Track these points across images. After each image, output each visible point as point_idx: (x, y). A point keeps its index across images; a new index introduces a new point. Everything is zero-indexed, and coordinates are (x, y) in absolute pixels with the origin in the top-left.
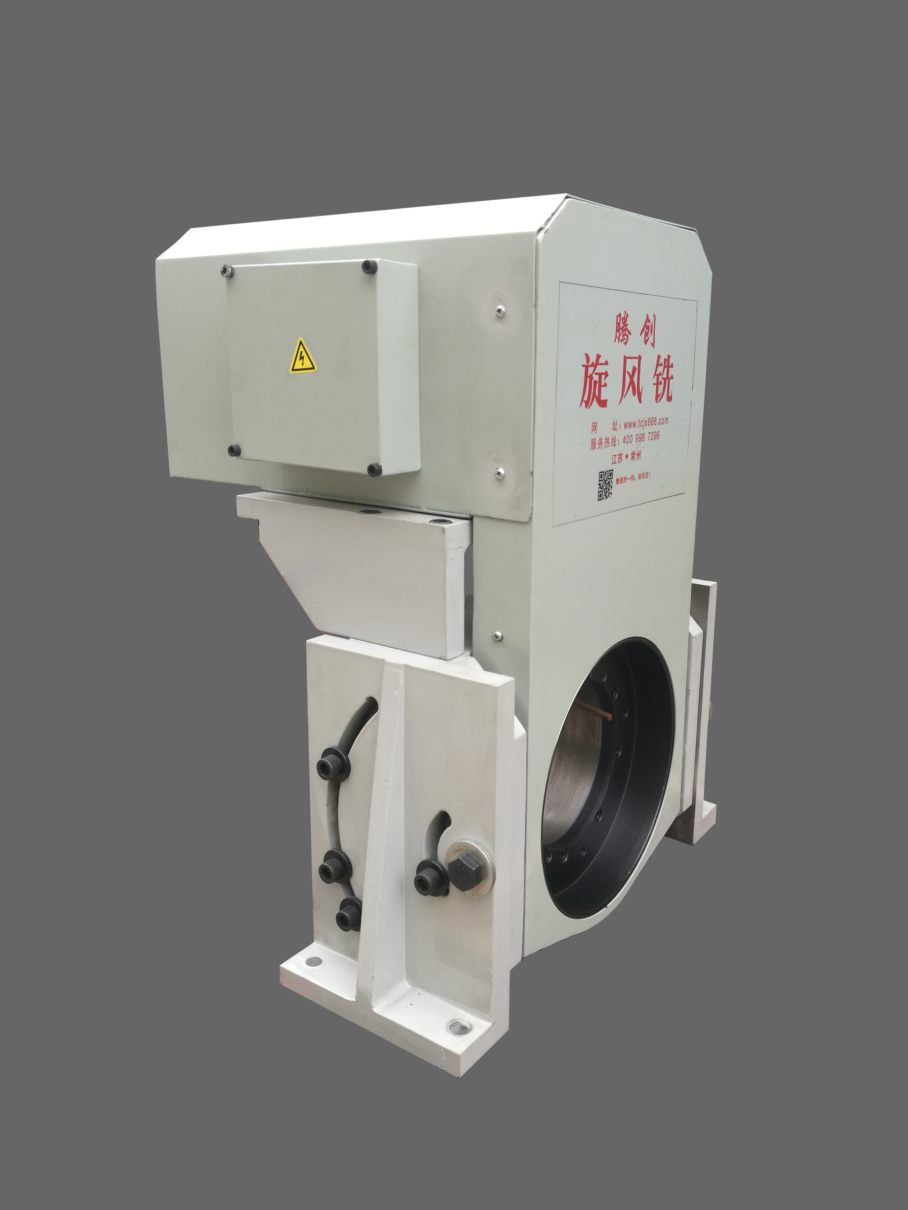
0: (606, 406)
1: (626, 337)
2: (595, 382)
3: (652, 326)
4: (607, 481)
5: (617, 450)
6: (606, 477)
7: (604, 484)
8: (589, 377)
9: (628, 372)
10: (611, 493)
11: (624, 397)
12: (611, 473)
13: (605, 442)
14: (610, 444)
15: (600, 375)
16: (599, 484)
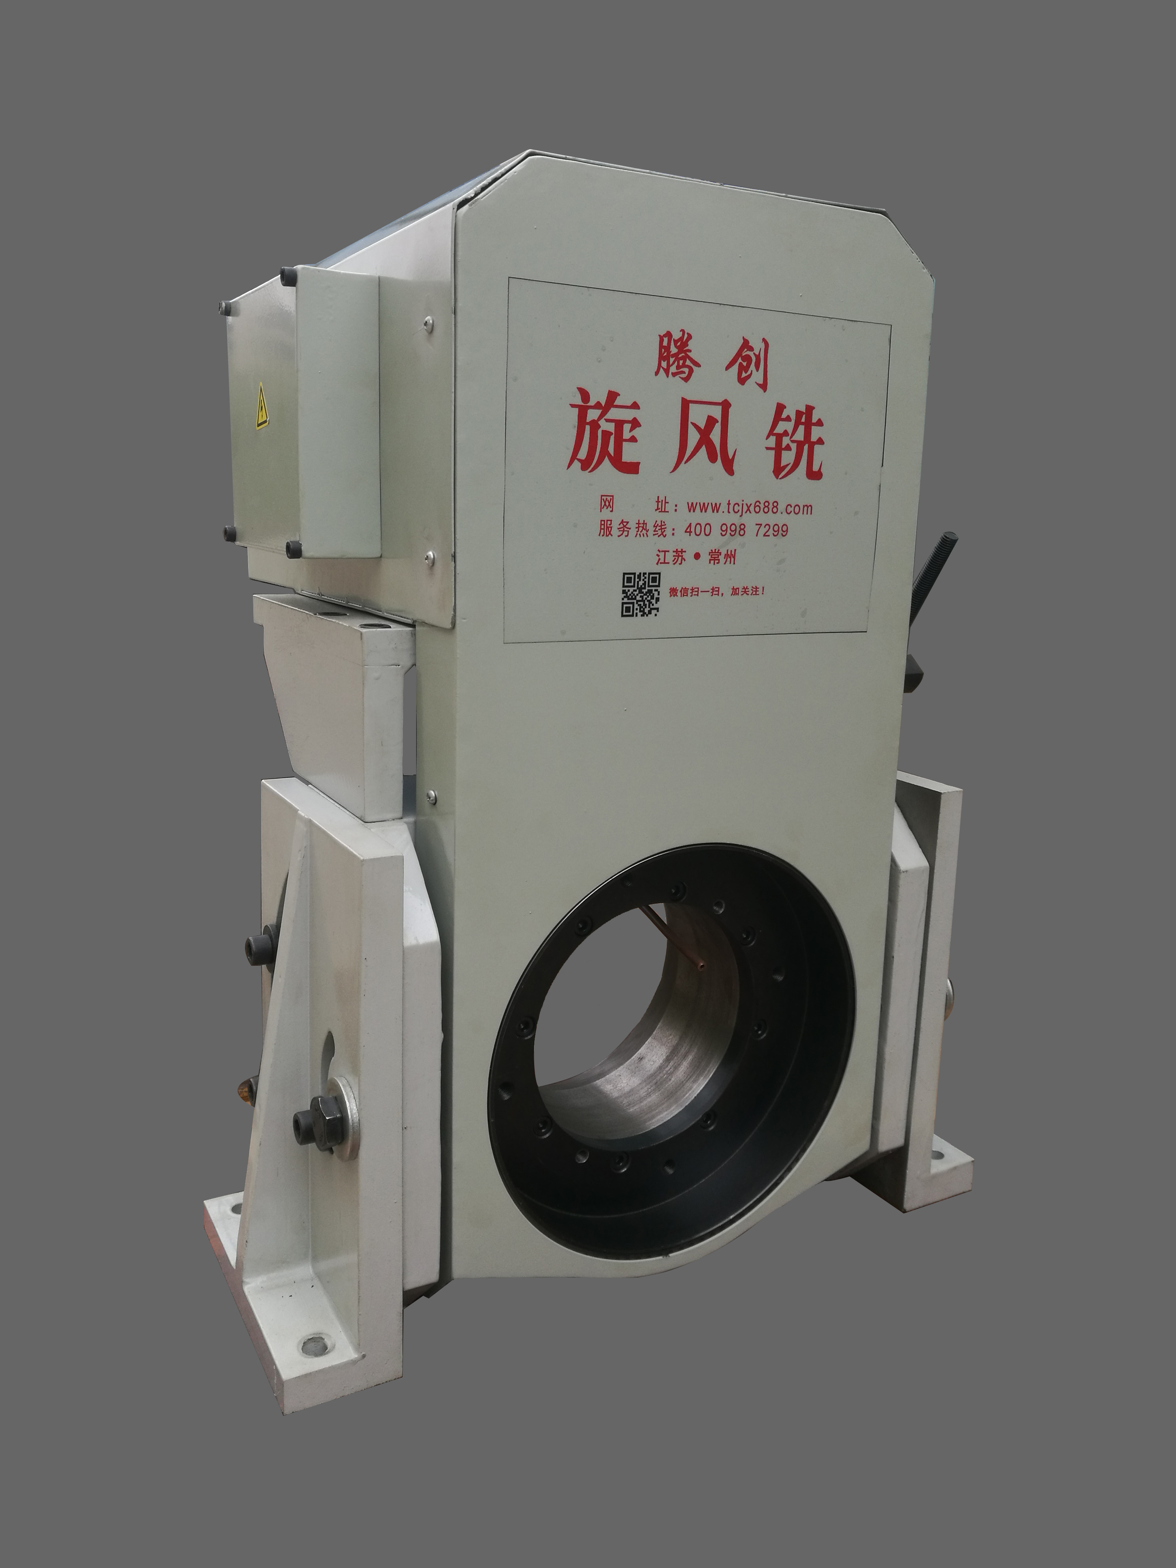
0: (637, 472)
1: (686, 370)
2: (607, 434)
3: (758, 357)
4: (645, 588)
5: (670, 543)
6: (641, 583)
7: (636, 593)
8: (590, 423)
9: (694, 425)
10: (657, 609)
11: (685, 463)
12: (655, 578)
13: (638, 528)
14: (651, 532)
15: (619, 424)
16: (624, 592)
